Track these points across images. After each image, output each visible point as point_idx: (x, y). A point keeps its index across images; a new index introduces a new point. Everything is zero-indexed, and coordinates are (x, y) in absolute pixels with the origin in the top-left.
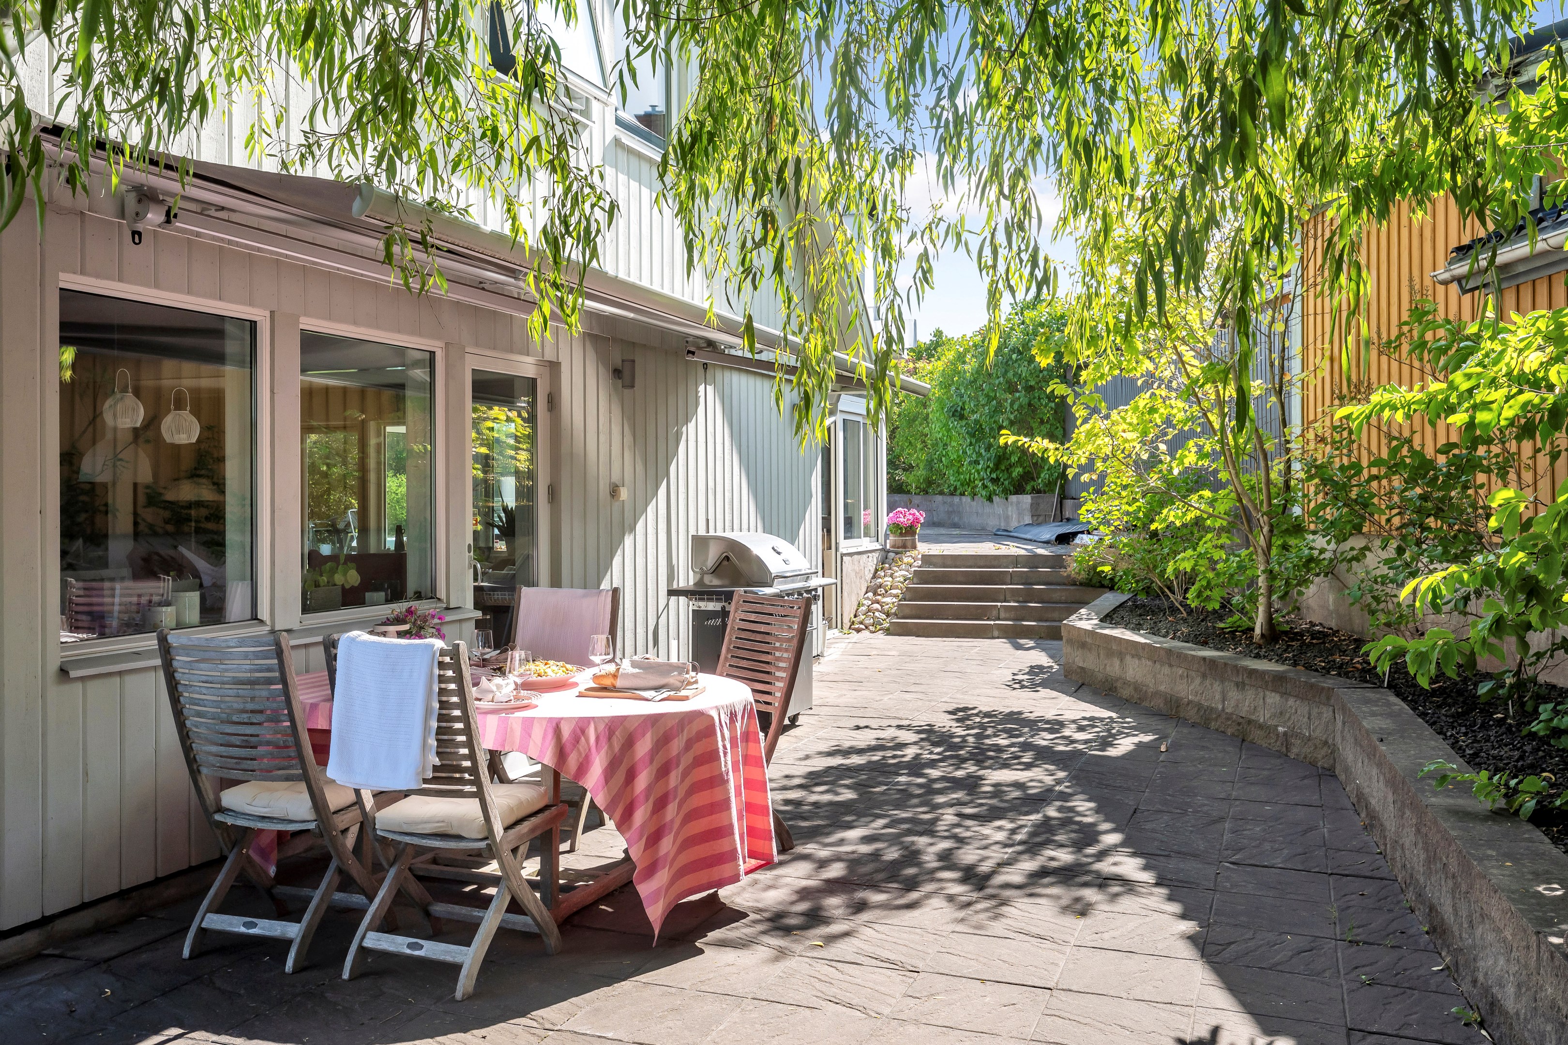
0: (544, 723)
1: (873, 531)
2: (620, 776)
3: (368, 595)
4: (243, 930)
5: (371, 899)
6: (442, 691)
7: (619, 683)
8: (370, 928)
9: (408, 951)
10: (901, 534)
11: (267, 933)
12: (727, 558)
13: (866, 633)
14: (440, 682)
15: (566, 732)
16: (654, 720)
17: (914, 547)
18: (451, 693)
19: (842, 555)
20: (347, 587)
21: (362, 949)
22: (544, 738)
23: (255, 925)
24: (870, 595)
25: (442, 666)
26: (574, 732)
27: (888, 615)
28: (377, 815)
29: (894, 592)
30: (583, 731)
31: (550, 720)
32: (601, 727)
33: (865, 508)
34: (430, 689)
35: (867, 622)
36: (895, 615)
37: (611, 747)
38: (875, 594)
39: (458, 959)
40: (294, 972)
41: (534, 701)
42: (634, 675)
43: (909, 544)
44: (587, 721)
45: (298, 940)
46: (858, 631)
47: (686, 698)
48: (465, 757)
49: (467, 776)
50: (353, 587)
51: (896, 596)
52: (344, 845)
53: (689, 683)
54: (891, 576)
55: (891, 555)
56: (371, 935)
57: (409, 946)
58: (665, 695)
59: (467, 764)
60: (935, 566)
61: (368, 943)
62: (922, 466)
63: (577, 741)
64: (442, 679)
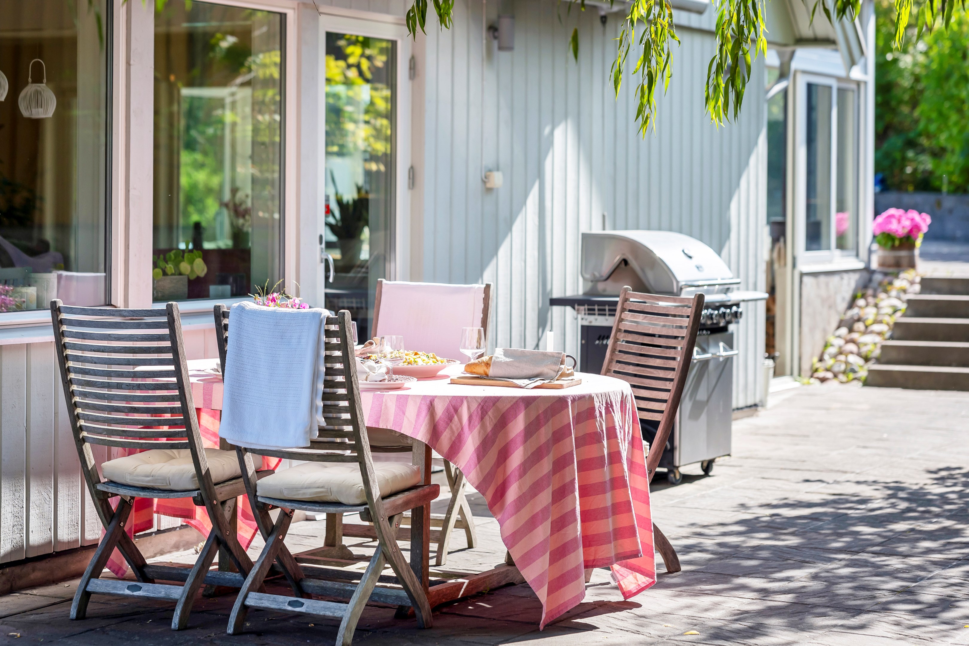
0: (419, 401)
1: (850, 240)
2: (493, 455)
3: (213, 289)
4: (127, 592)
5: (245, 575)
6: (328, 359)
7: (491, 372)
8: (251, 589)
9: (290, 608)
10: (893, 248)
11: (152, 595)
12: (625, 262)
13: (833, 384)
14: (327, 349)
15: (440, 410)
16: (528, 401)
17: (912, 265)
18: (336, 359)
19: (802, 275)
20: (193, 277)
21: (244, 608)
22: (418, 415)
23: (140, 588)
24: (844, 331)
25: (328, 334)
26: (447, 410)
27: (867, 359)
28: (259, 482)
29: (876, 328)
30: (456, 410)
31: (425, 397)
32: (474, 406)
33: (841, 208)
34: (317, 355)
35: (836, 369)
36: (879, 361)
37: (483, 426)
38: (851, 330)
39: (338, 614)
40: (179, 630)
41: (406, 385)
42: (506, 363)
43: (905, 262)
44: (461, 399)
45: (183, 600)
46: (823, 380)
47: (561, 387)
48: (346, 422)
49: (347, 440)
50: (198, 278)
51: (880, 334)
52: (223, 515)
53: (563, 375)
54: (876, 306)
55: (878, 277)
56: (252, 595)
57: (290, 604)
58: (539, 383)
59: (349, 428)
60: (939, 292)
61: (250, 602)
62: (958, 148)
63: (451, 419)
64: (328, 347)
